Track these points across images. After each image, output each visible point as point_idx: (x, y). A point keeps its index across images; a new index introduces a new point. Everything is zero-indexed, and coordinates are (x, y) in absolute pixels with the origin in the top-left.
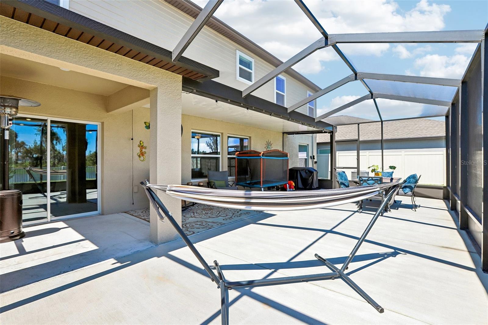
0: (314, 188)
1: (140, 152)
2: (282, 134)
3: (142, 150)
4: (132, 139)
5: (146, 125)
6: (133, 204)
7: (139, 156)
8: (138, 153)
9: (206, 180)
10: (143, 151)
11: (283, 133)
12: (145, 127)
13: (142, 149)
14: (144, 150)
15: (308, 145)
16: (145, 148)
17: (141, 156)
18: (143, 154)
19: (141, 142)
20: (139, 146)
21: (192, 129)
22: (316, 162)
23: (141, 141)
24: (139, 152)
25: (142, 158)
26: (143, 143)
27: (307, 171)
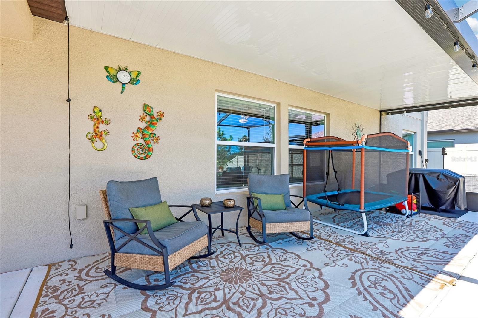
0: (459, 209)
1: (94, 130)
2: (379, 113)
3: (98, 127)
4: (68, 100)
5: (108, 72)
6: (71, 246)
7: (91, 140)
8: (89, 133)
9: (244, 190)
10: (101, 130)
11: (381, 111)
12: (107, 77)
13: (99, 123)
14: (102, 127)
15: (415, 133)
16: (107, 122)
17: (97, 139)
18: (101, 136)
19: (96, 110)
20: (91, 118)
21: (217, 91)
22: (427, 161)
23: (95, 107)
24: (91, 130)
25: (98, 144)
26: (100, 111)
27: (441, 177)
